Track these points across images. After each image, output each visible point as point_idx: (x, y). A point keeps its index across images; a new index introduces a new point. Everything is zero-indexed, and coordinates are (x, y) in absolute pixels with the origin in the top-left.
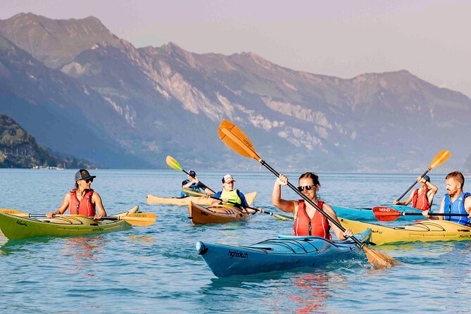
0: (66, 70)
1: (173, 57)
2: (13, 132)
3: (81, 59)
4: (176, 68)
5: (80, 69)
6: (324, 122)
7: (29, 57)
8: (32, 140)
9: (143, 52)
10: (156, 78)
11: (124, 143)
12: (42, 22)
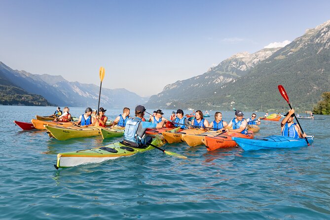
0: (54, 86)
1: (77, 84)
2: (42, 99)
3: (57, 84)
4: (77, 86)
5: (57, 86)
6: (108, 98)
7: (46, 83)
8: (46, 101)
9: (71, 83)
10: (73, 88)
11: (66, 101)
12: (49, 76)
